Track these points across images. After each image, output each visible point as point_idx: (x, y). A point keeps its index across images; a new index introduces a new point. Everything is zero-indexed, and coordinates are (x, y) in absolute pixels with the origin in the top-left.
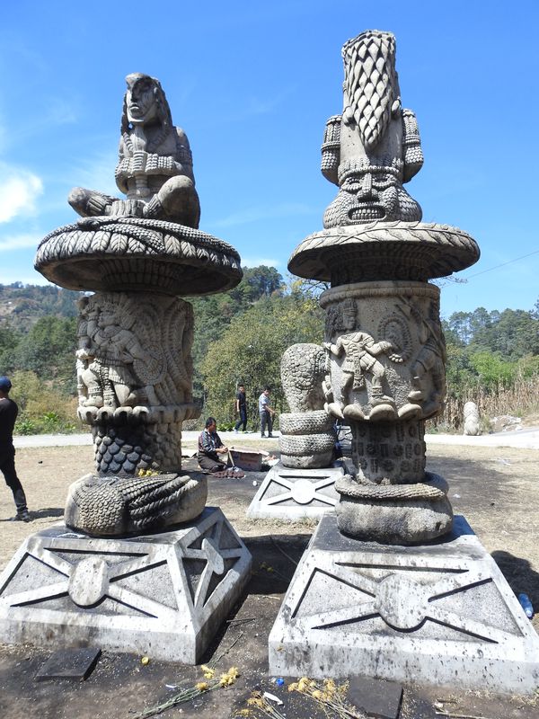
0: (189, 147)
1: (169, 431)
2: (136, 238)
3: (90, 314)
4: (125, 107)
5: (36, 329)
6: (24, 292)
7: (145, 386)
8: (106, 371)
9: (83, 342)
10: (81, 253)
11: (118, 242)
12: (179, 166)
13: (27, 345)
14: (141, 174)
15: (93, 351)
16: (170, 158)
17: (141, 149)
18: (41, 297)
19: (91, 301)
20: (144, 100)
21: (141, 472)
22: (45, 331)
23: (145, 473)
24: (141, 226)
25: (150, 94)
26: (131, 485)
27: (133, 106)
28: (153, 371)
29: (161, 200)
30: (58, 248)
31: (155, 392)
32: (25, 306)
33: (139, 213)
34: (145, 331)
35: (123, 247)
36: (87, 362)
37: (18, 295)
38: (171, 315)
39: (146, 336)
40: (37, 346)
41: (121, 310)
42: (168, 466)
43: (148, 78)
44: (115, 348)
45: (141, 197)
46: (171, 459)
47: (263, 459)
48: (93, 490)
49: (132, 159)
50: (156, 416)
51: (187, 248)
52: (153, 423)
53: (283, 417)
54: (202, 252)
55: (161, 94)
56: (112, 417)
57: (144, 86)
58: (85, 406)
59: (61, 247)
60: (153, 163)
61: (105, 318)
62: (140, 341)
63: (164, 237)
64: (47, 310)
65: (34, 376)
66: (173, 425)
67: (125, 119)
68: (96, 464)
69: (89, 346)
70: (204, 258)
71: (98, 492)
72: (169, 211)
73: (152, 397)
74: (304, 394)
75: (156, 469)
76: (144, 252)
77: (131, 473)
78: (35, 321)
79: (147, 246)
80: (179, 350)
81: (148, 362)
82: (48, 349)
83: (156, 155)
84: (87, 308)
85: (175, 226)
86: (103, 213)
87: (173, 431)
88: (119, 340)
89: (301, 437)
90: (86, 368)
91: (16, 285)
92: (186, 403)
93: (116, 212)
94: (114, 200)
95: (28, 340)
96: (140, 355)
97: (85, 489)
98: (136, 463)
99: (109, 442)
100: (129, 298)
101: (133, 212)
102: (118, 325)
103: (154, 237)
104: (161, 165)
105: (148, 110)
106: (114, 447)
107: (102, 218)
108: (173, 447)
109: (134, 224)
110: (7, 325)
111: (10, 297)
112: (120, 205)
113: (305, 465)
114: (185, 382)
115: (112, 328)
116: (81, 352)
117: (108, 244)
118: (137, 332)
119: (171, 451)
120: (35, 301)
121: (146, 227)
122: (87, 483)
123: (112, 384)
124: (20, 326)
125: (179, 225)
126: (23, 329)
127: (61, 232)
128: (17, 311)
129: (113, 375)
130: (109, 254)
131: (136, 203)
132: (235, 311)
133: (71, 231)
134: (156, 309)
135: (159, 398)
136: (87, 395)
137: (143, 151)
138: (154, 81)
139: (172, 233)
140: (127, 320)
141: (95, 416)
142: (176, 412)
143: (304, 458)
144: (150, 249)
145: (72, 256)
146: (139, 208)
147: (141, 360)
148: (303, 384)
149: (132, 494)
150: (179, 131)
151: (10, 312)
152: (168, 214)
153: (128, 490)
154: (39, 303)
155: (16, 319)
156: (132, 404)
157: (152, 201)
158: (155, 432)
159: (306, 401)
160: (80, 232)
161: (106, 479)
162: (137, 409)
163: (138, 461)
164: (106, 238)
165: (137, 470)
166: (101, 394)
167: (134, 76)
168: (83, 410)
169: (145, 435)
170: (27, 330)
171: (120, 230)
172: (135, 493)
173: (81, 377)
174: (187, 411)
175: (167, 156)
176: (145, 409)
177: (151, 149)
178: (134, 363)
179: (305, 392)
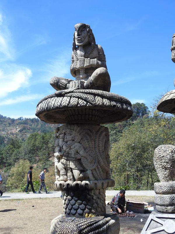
0: (104, 53)
1: (99, 193)
2: (82, 99)
3: (60, 136)
4: (74, 38)
5: (29, 139)
6: (23, 122)
7: (87, 170)
8: (68, 163)
9: (57, 149)
10: (57, 108)
11: (74, 101)
12: (100, 62)
13: (25, 147)
14: (82, 68)
15: (62, 153)
16: (95, 59)
17: (82, 56)
18: (31, 124)
19: (61, 129)
20: (83, 35)
21: (86, 215)
22: (33, 140)
23: (88, 216)
24: (84, 93)
25: (86, 32)
26: (82, 222)
27: (78, 38)
28: (91, 162)
29: (93, 79)
30: (47, 106)
31: (92, 173)
32: (24, 129)
33: (82, 87)
34: (87, 143)
35: (76, 103)
36: (59, 159)
37: (20, 123)
38: (98, 134)
39: (87, 145)
40: (29, 147)
41: (75, 133)
42: (99, 212)
43: (85, 25)
44: (72, 152)
45: (82, 79)
46: (101, 208)
47: (145, 207)
48: (64, 224)
49: (78, 62)
50: (93, 186)
51: (106, 102)
52: (91, 189)
53: (156, 184)
54: (113, 103)
55: (90, 30)
56: (72, 186)
57: (83, 28)
58: (59, 181)
59: (48, 105)
60: (88, 62)
61: (68, 137)
62: (84, 148)
63: (95, 97)
64: (34, 130)
65: (28, 162)
66: (101, 190)
67: (74, 44)
68: (64, 210)
69: (60, 151)
70: (114, 106)
71: (66, 225)
72: (96, 84)
73: (91, 176)
74: (167, 172)
75: (94, 213)
76: (86, 105)
77: (82, 215)
78: (29, 135)
79: (87, 102)
80: (103, 152)
81: (88, 159)
82: (34, 149)
83: (89, 59)
84: (59, 132)
85: (100, 92)
86: (66, 88)
87: (101, 193)
88: (74, 148)
89: (167, 195)
90: (59, 162)
91: (20, 119)
92: (107, 179)
93: (72, 87)
94: (70, 81)
95: (26, 145)
96: (85, 155)
97: (60, 223)
98: (83, 210)
99: (70, 199)
100: (78, 127)
101: (80, 86)
102: (73, 140)
103: (90, 97)
104: (91, 63)
105: (85, 39)
106: (73, 202)
107: (66, 91)
108: (102, 202)
109: (81, 92)
110: (16, 138)
111: (17, 125)
112: (74, 83)
113: (170, 211)
114: (106, 168)
115: (71, 142)
116: (57, 154)
117: (69, 102)
118: (83, 143)
119: (101, 204)
120: (28, 126)
121: (86, 93)
122: (60, 220)
123: (71, 170)
124: (22, 138)
125: (101, 91)
126: (23, 139)
127: (48, 98)
128: (20, 131)
129: (72, 165)
130: (70, 107)
131: (81, 82)
132: (125, 127)
133: (52, 97)
134: (91, 132)
135: (94, 176)
136: (59, 175)
137: (83, 58)
138: (87, 26)
139: (98, 95)
140: (78, 138)
141: (64, 186)
142: (103, 184)
143: (169, 207)
144: (89, 104)
145: (53, 109)
146: (82, 83)
147: (85, 157)
148: (166, 166)
149: (83, 227)
150: (99, 47)
151: (17, 131)
152: (96, 86)
153: (81, 225)
154: (30, 126)
155: (20, 135)
156: (81, 179)
157: (88, 80)
158: (93, 194)
159: (168, 176)
160: (56, 98)
161: (70, 218)
162: (84, 182)
163: (85, 209)
164: (68, 100)
165: (84, 214)
166: (66, 175)
167: (78, 25)
168: (58, 183)
169: (88, 195)
170: (25, 140)
171: (74, 95)
172: (84, 226)
173: (57, 166)
174: (108, 183)
175: (94, 58)
176: (87, 182)
177: (86, 56)
178: (82, 159)
179: (168, 171)
